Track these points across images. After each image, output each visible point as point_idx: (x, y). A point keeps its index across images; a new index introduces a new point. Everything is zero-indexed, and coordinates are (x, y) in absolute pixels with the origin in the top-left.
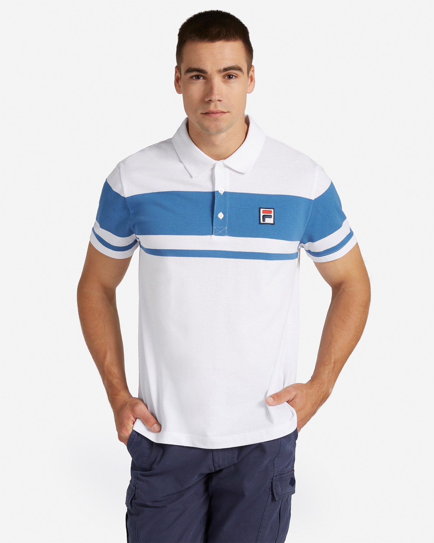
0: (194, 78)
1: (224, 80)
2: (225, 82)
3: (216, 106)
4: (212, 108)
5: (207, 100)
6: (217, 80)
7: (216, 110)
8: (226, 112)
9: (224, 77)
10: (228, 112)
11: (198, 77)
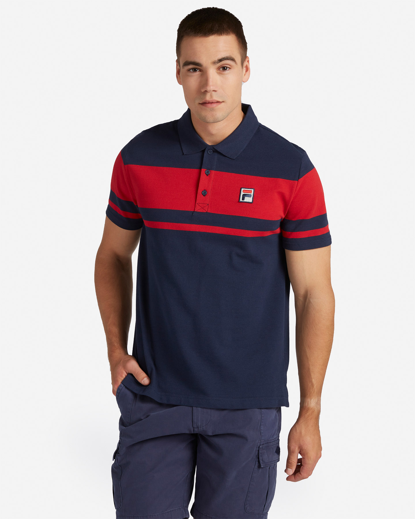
0: (191, 70)
1: (218, 71)
2: (219, 74)
3: (211, 96)
4: (208, 98)
5: (203, 91)
6: (212, 73)
7: (211, 99)
8: (221, 101)
9: (219, 68)
10: (223, 102)
11: (195, 70)
